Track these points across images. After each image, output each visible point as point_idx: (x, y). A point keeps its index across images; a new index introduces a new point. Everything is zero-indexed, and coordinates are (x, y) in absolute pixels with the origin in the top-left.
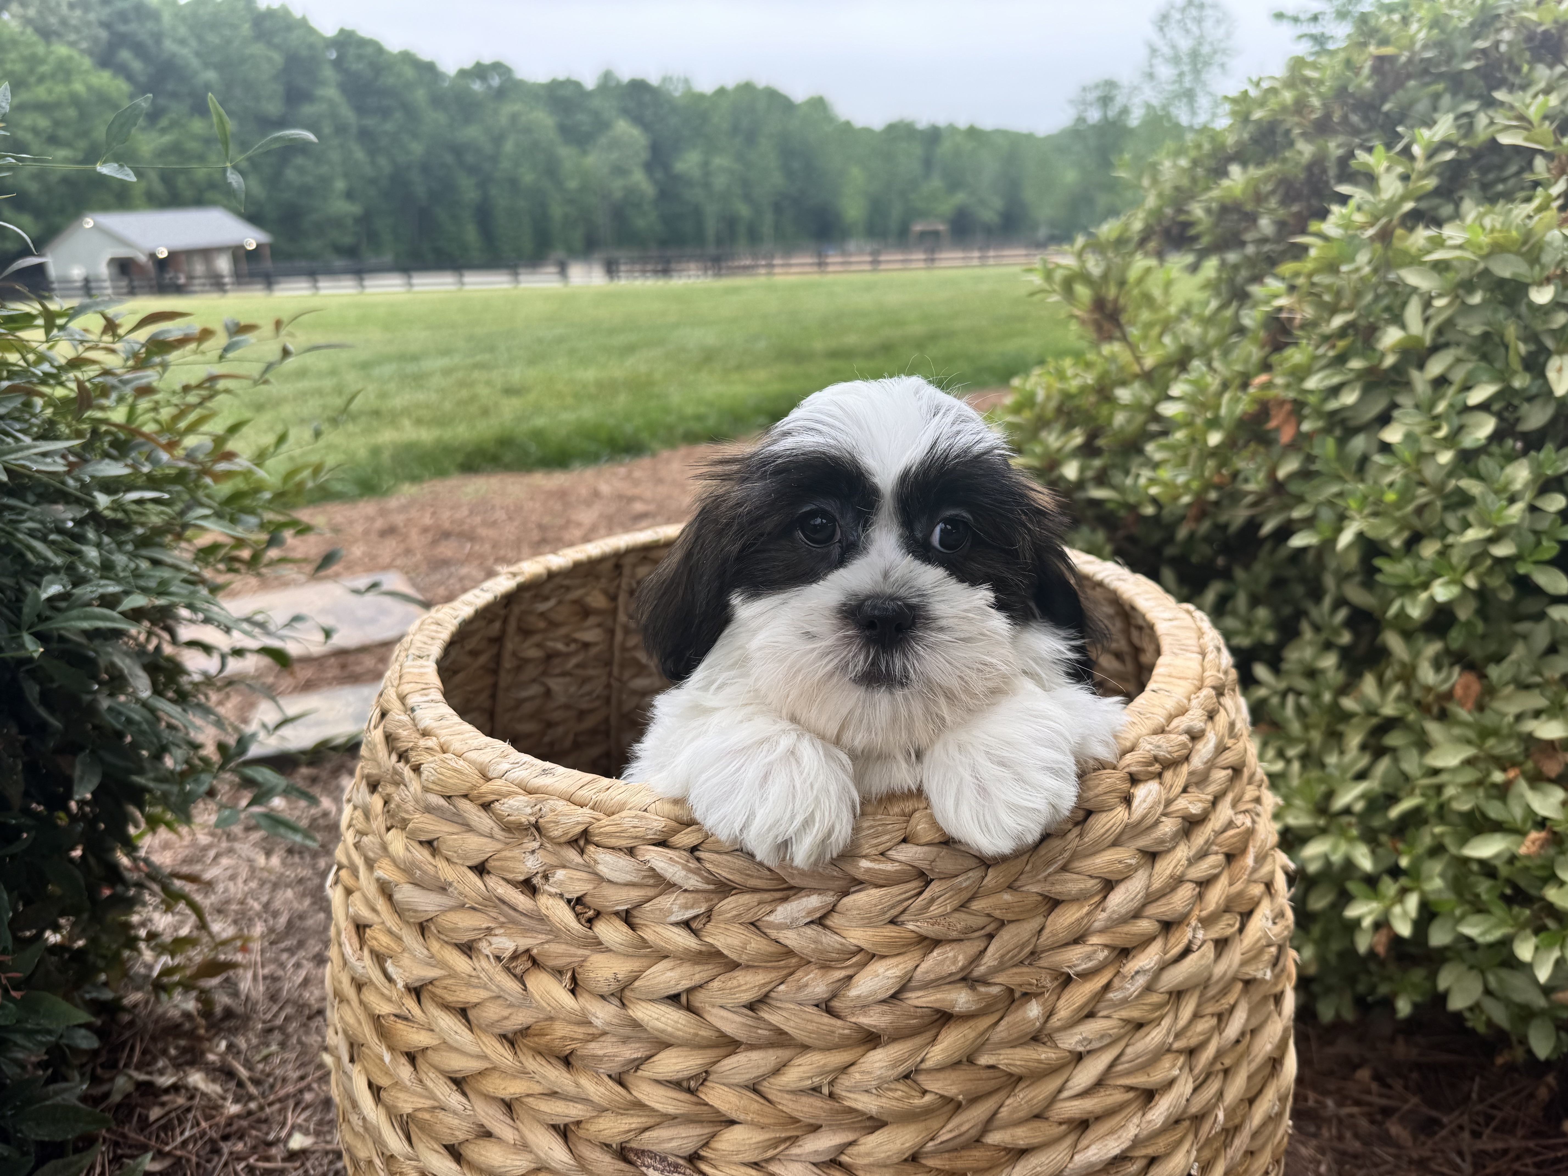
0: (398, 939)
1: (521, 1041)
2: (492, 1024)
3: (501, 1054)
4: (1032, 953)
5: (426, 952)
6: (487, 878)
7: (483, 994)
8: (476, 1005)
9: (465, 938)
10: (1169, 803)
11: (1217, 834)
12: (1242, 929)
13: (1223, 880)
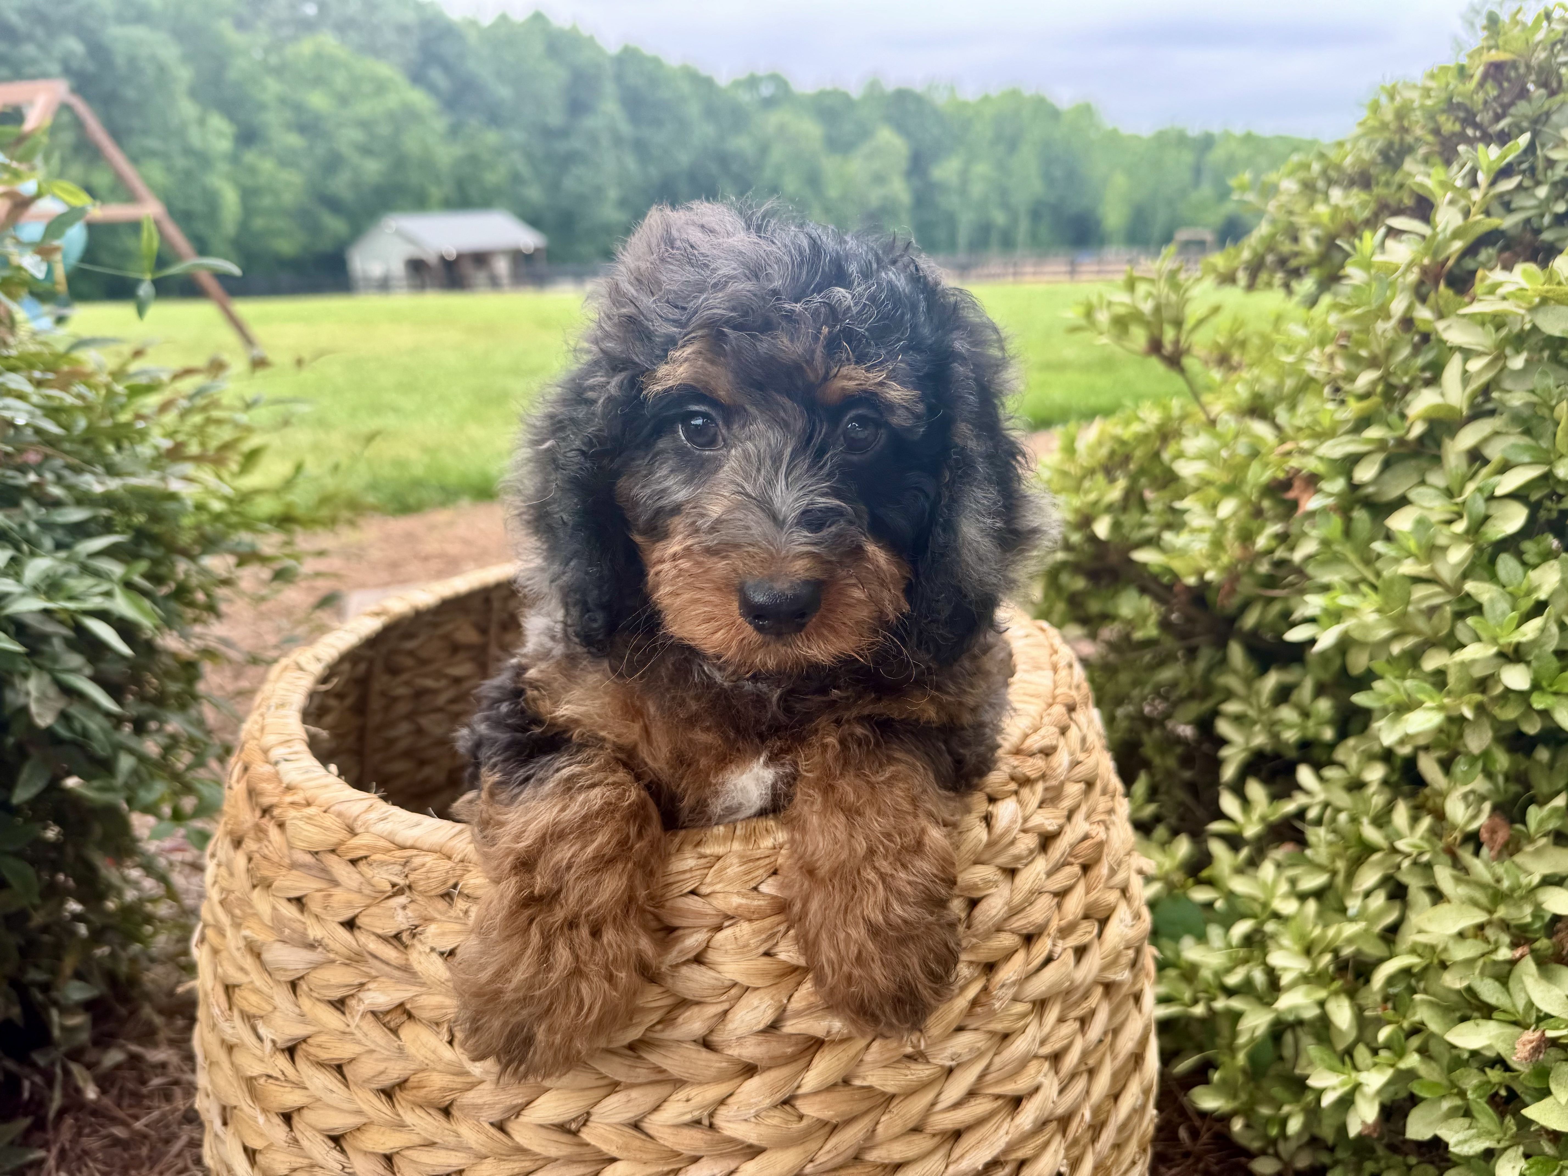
0: (269, 999)
1: (399, 1095)
2: (368, 1081)
3: (378, 1108)
5: (297, 1010)
6: (357, 932)
7: (358, 1049)
8: (351, 1061)
9: (337, 994)
10: (1026, 820)
11: (1073, 847)
12: (1100, 935)
13: (1080, 889)
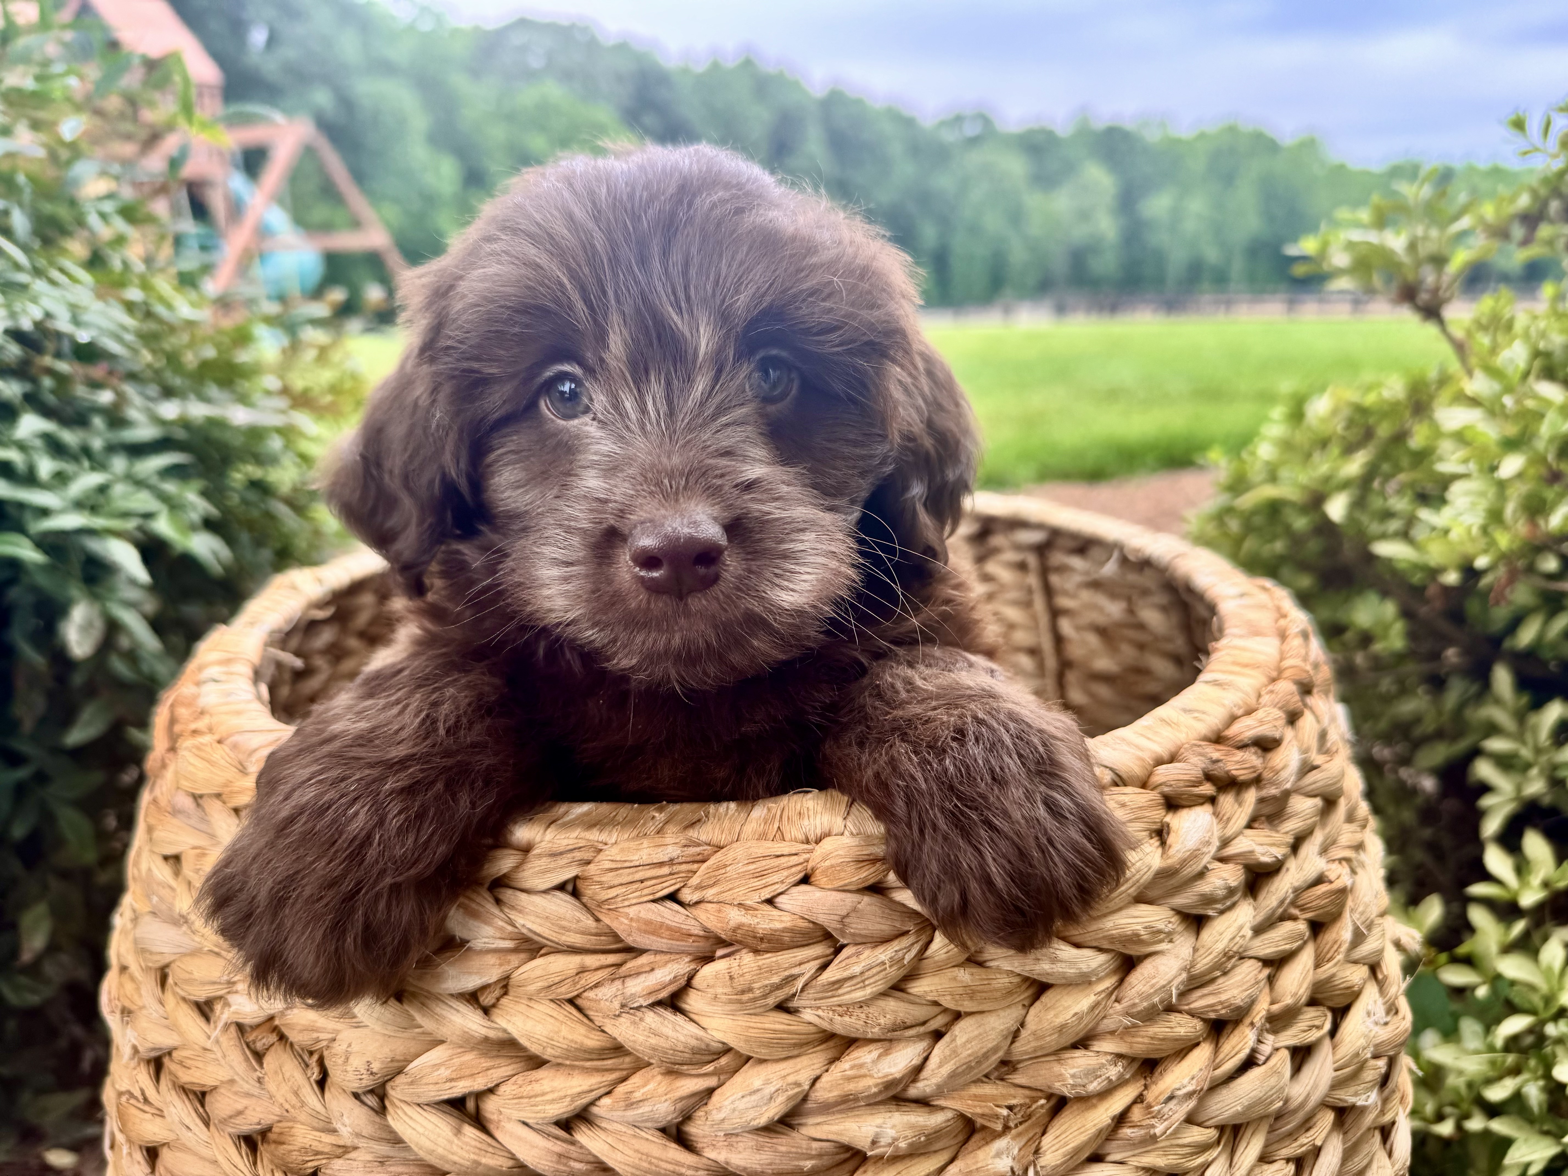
1: (261, 1149)
2: (228, 1121)
4: (1004, 1063)
5: (161, 1011)
7: (220, 1075)
8: (214, 1089)
9: (204, 994)
10: (1225, 842)
11: (1298, 892)
12: (1333, 1033)
13: (1307, 957)
